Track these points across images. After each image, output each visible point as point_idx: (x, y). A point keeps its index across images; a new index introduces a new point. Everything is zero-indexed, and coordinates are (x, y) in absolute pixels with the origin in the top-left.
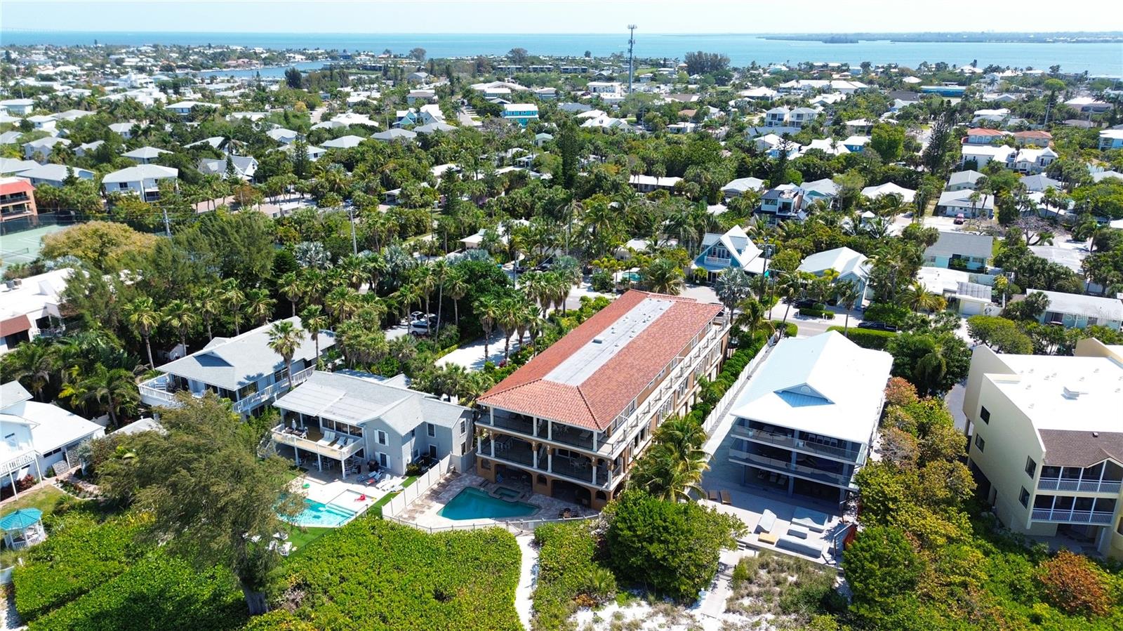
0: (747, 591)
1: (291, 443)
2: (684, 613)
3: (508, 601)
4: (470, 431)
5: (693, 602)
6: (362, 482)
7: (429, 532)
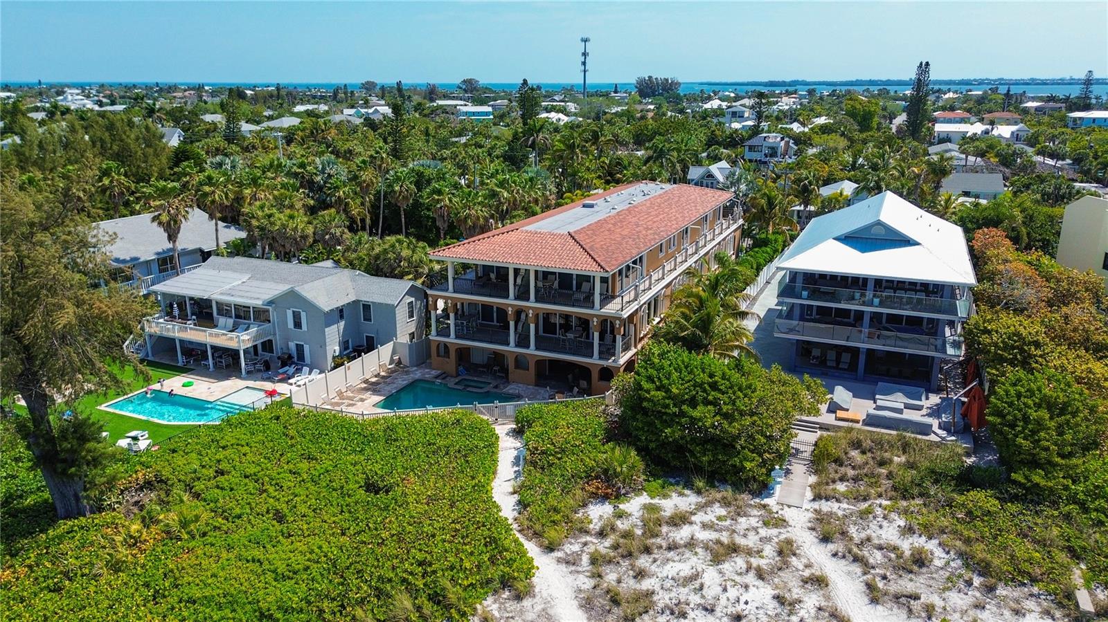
0: (839, 475)
1: (171, 334)
2: (752, 502)
3: (482, 489)
4: (420, 318)
5: (764, 488)
6: (269, 379)
7: (360, 418)
